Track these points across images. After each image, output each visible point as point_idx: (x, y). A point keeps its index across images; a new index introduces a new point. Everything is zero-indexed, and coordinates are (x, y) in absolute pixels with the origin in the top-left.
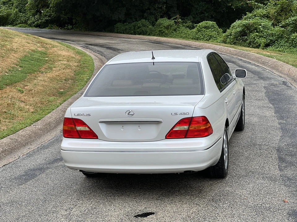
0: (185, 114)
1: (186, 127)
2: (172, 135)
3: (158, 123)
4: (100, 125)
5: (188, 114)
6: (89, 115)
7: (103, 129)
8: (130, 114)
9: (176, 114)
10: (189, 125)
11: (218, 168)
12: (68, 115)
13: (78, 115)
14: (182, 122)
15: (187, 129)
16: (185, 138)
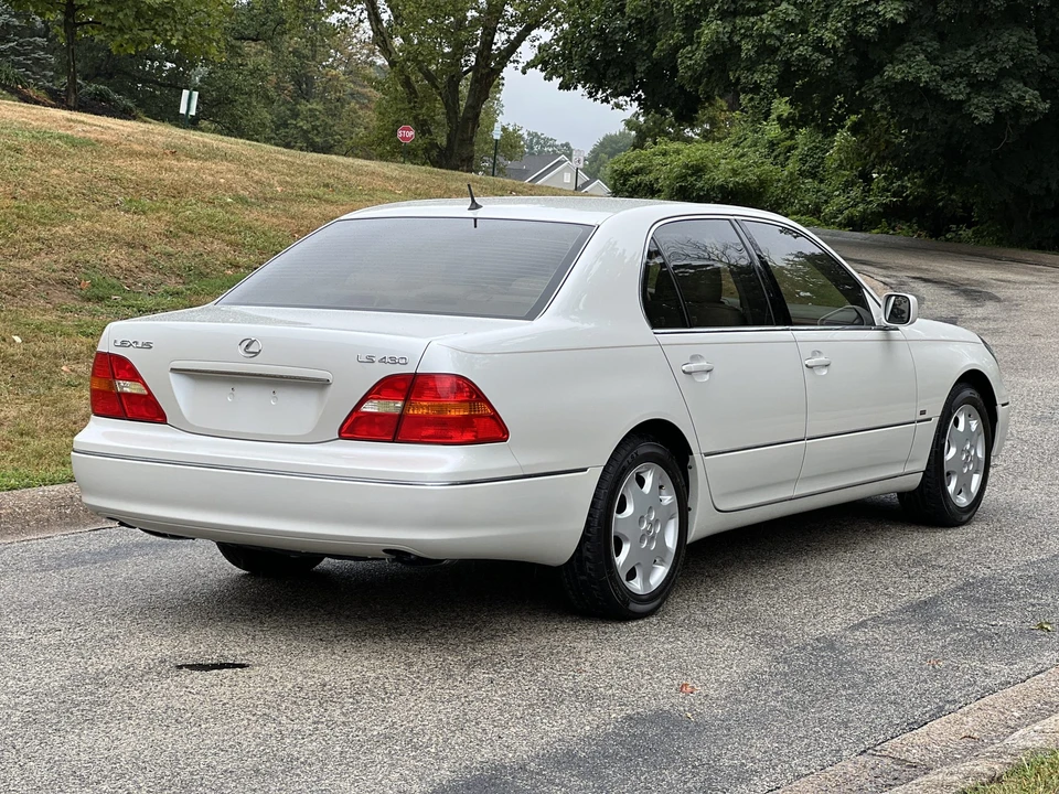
0: (394, 361)
1: (394, 406)
2: (357, 427)
3: (321, 385)
4: (173, 378)
5: (404, 361)
6: (148, 346)
7: (178, 395)
8: (251, 349)
9: (370, 360)
10: (406, 400)
11: (585, 578)
12: (105, 346)
13: (123, 344)
14: (385, 387)
15: (398, 412)
16: (393, 441)
